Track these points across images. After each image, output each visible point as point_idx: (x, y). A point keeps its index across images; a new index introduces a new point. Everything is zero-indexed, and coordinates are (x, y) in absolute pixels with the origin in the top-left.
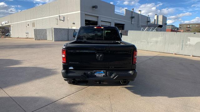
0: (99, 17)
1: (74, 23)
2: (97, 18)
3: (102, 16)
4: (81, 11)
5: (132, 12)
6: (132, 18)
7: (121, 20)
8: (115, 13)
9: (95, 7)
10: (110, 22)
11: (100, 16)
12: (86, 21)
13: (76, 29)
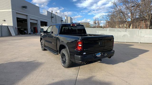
0: (28, 16)
1: (5, 21)
2: (26, 16)
3: (30, 15)
4: (12, 9)
5: (52, 13)
6: (52, 17)
7: (45, 19)
8: (40, 13)
9: (25, 7)
10: (37, 20)
11: (29, 14)
12: (18, 18)
13: (9, 26)
